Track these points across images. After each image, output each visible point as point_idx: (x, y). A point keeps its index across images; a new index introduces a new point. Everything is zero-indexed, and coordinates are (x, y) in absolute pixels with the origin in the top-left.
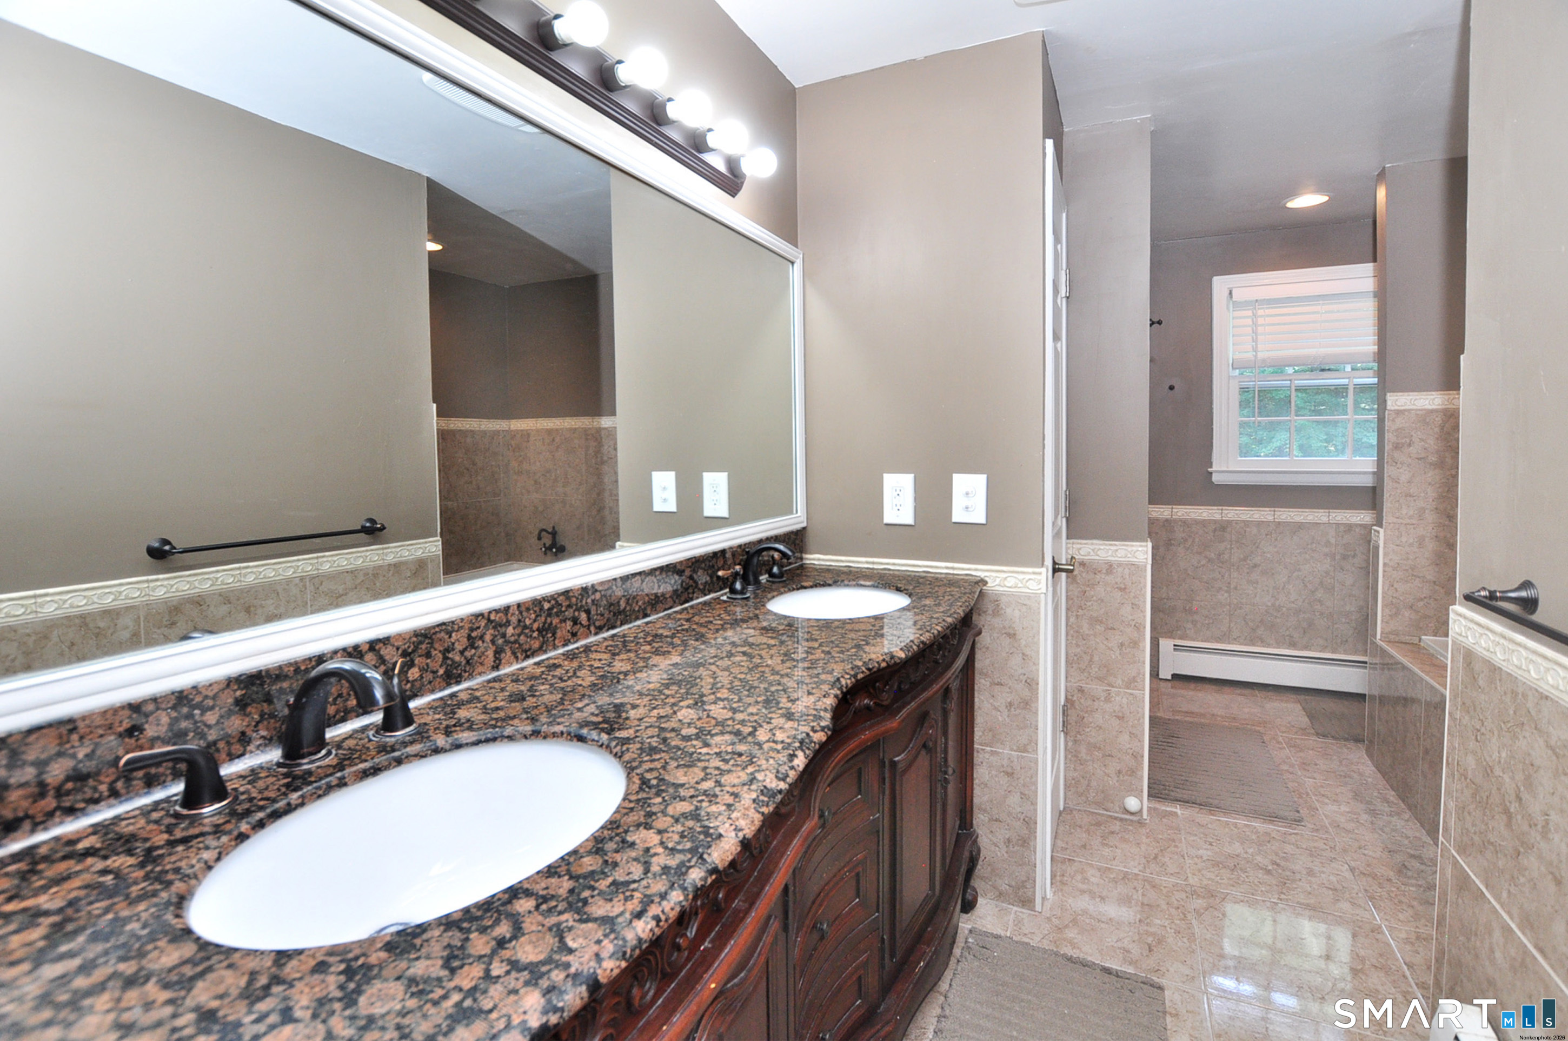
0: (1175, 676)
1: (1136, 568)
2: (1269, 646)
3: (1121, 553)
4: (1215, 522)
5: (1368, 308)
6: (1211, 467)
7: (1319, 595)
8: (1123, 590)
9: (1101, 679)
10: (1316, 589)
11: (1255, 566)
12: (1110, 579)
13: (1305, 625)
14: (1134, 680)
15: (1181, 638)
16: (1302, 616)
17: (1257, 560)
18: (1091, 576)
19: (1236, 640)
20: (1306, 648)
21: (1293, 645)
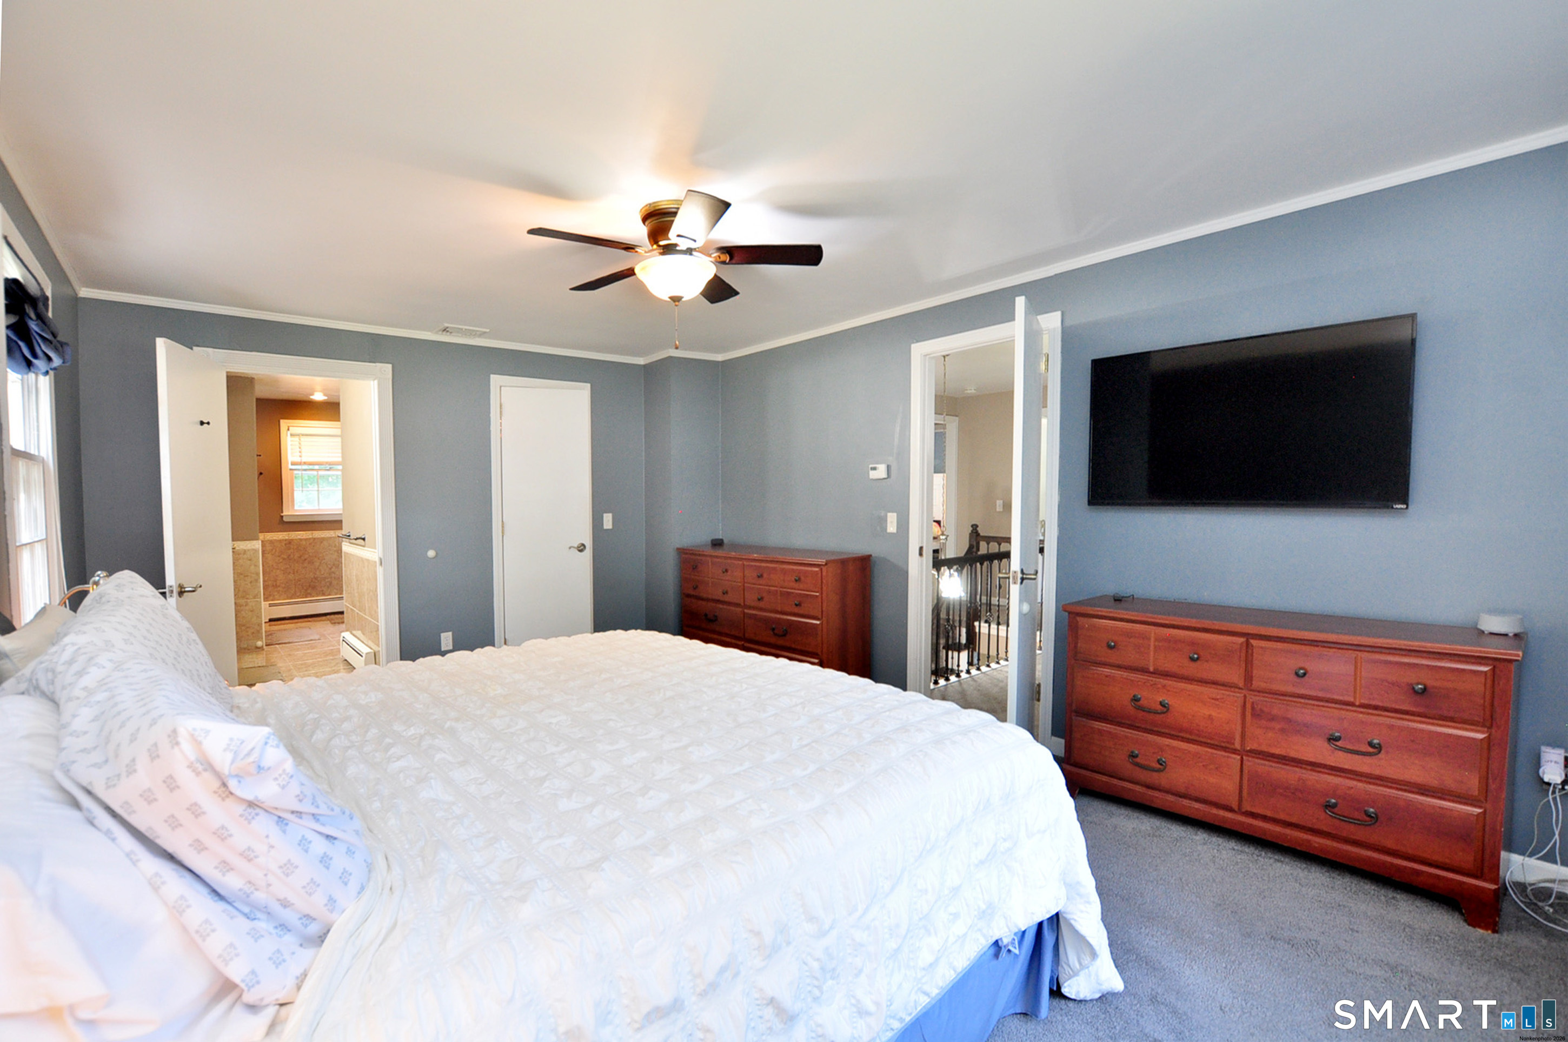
0: (271, 620)
1: (256, 551)
2: (313, 597)
3: (249, 545)
4: (286, 540)
5: (340, 444)
6: (282, 512)
7: (333, 570)
8: (250, 560)
9: (243, 597)
10: (332, 567)
11: (305, 559)
12: (245, 556)
13: (328, 584)
14: (257, 595)
15: (272, 600)
16: (327, 580)
17: (306, 556)
18: (237, 556)
19: (298, 597)
20: (329, 595)
21: (324, 595)
